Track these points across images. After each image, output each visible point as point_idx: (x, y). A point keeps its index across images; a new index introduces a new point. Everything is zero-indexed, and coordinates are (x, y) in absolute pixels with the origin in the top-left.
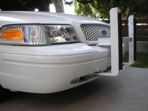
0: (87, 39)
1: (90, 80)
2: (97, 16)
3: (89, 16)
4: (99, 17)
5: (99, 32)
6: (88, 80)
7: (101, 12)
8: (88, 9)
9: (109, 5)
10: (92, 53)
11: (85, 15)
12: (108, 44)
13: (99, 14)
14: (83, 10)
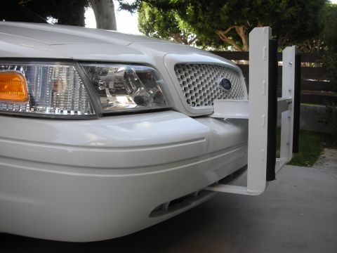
0: (188, 102)
1: (194, 204)
2: (189, 40)
3: (172, 39)
4: (194, 42)
5: (216, 83)
6: (189, 204)
7: (200, 31)
8: (170, 22)
9: (219, 17)
10: (203, 138)
11: (163, 36)
12: (239, 115)
13: (195, 36)
14: (159, 26)
